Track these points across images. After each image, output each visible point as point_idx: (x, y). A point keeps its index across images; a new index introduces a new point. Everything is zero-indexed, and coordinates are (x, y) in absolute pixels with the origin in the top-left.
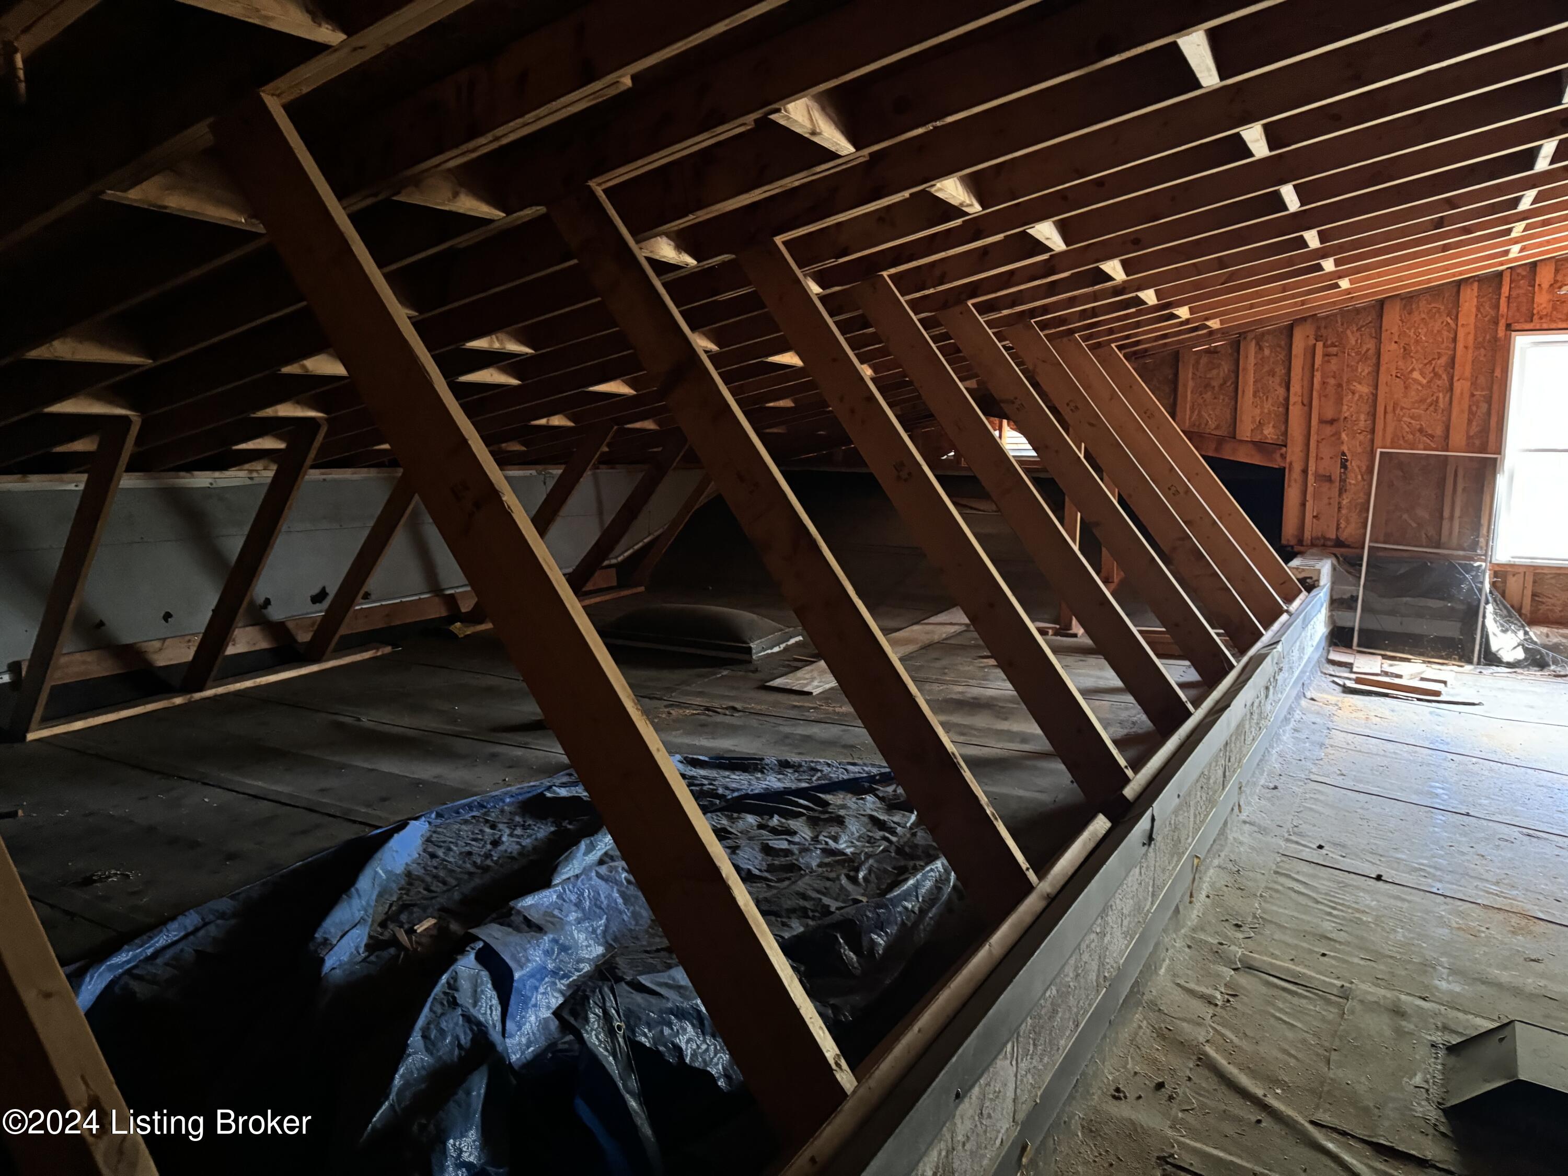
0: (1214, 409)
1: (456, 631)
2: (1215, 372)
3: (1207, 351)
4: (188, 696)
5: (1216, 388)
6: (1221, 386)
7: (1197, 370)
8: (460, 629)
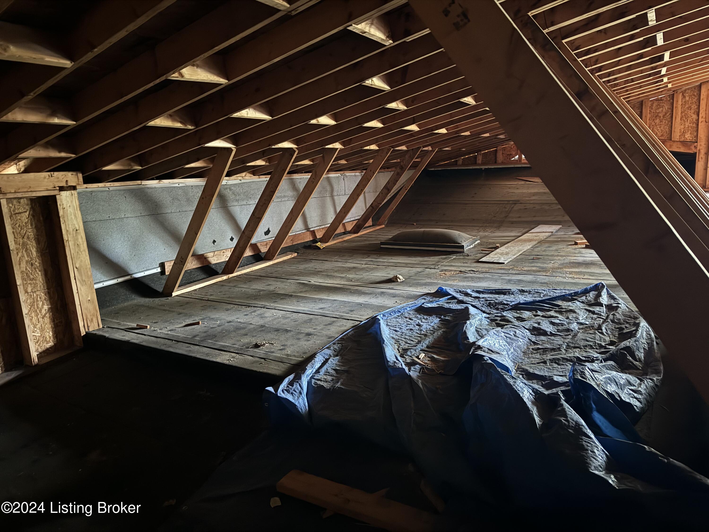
0: (660, 127)
1: (319, 246)
2: (661, 109)
3: (656, 100)
4: (228, 276)
5: (662, 117)
6: (664, 116)
7: (652, 109)
8: (320, 245)
